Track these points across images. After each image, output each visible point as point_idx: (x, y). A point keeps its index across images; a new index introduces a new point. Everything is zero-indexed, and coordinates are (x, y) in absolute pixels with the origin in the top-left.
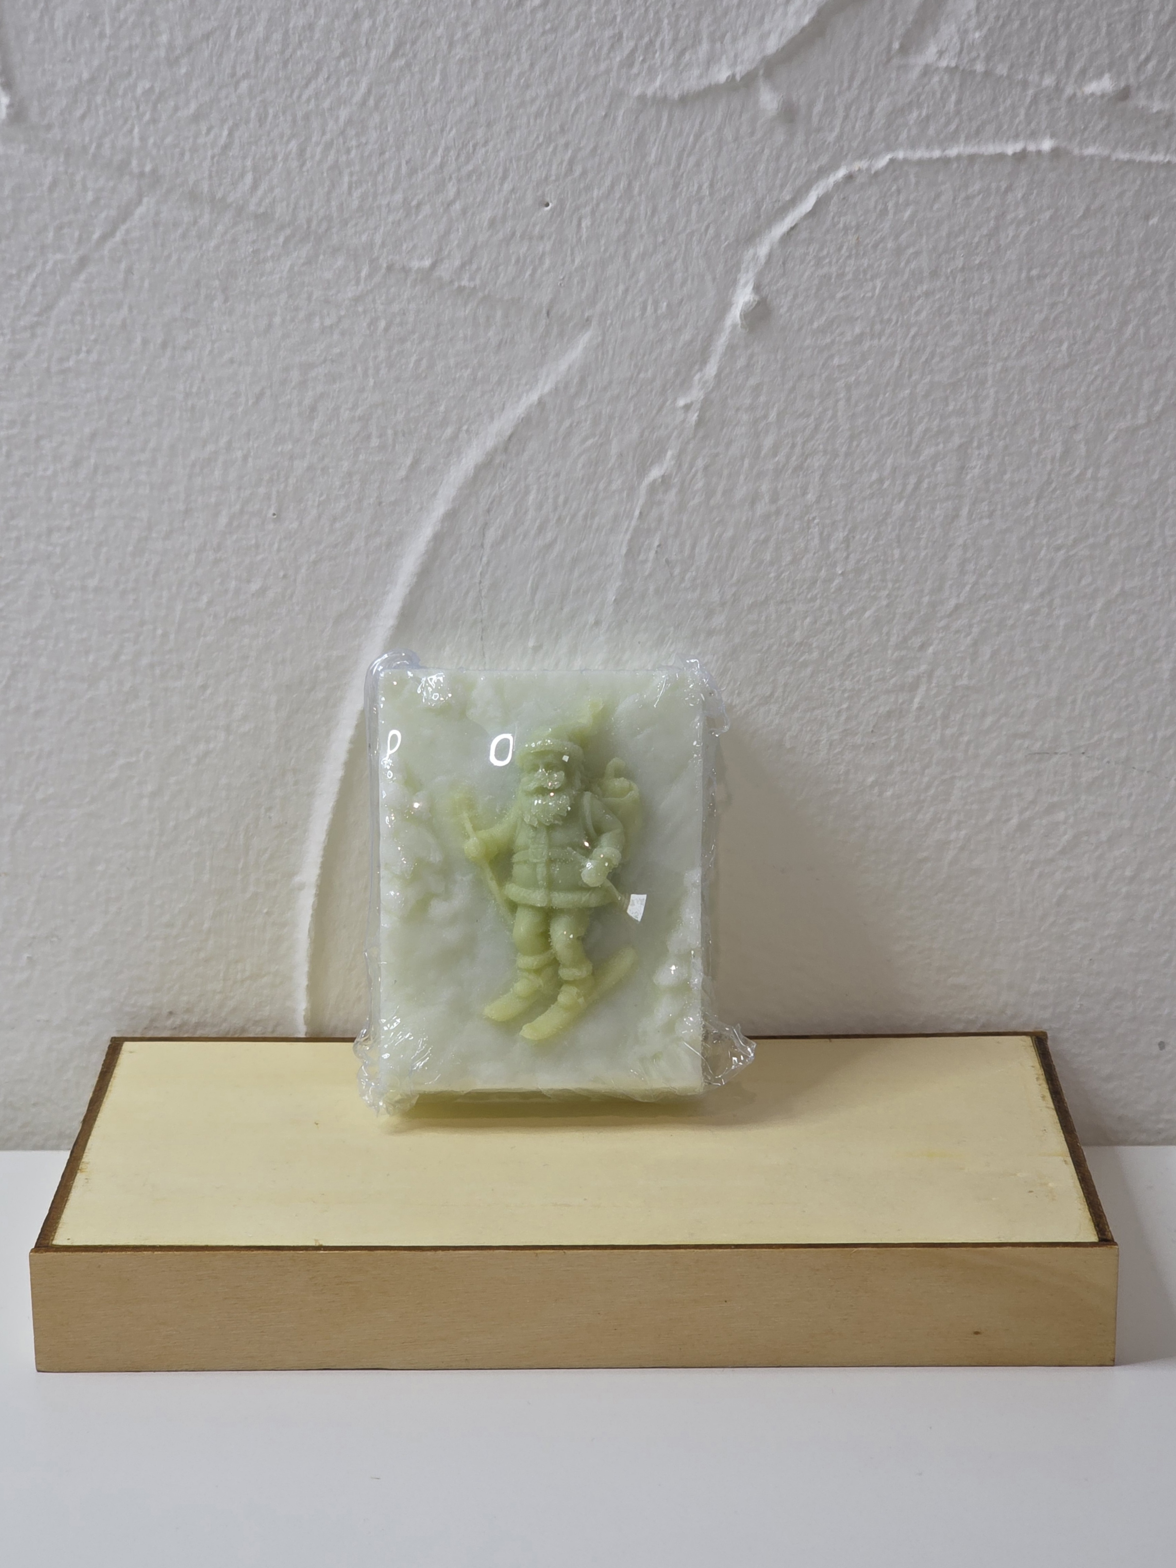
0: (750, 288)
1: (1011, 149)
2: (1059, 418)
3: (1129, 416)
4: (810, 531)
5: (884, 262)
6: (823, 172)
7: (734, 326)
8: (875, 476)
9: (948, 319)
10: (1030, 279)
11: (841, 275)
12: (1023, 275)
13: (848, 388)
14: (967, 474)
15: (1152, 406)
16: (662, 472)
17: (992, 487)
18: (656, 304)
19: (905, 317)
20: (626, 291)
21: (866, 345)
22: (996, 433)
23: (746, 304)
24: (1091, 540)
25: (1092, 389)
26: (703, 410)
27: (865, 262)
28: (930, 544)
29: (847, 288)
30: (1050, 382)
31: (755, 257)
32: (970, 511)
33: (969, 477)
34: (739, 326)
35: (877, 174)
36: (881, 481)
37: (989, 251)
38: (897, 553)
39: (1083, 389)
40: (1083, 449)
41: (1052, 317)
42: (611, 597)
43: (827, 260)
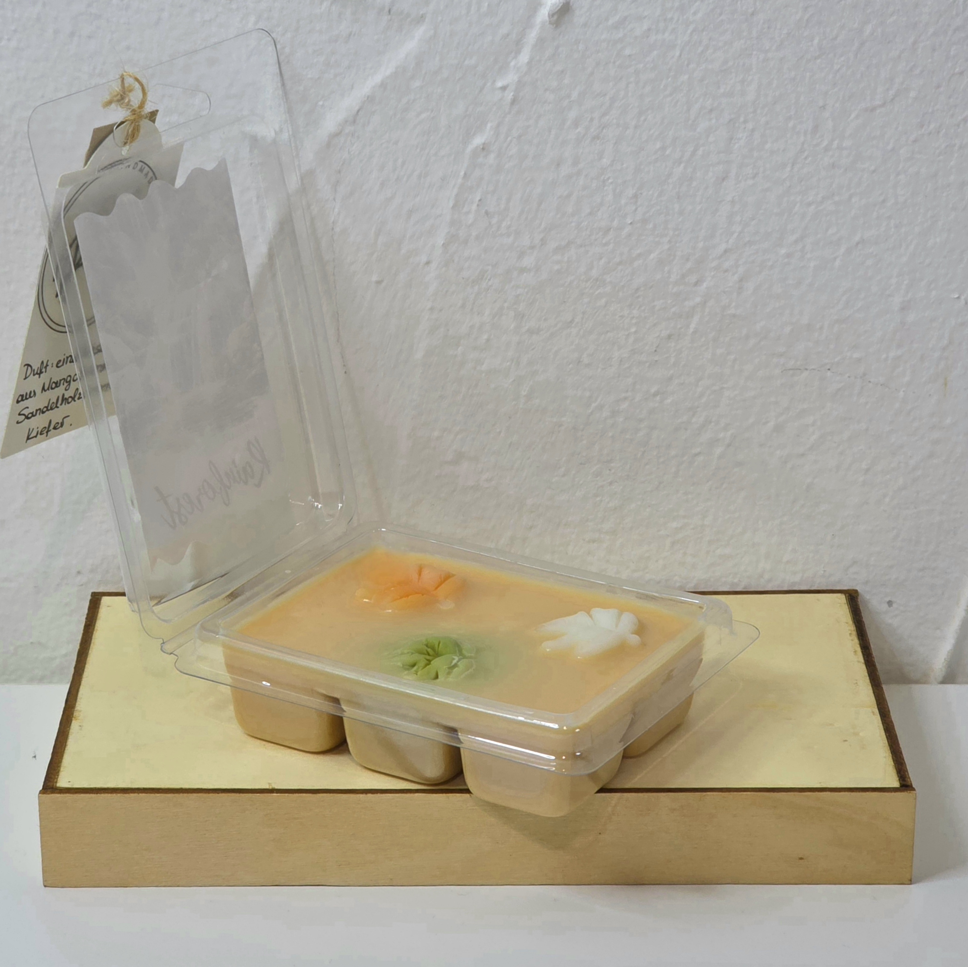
2: (811, 99)
3: (868, 99)
4: (605, 188)
7: (543, 23)
9: (719, 20)
13: (637, 72)
14: (735, 144)
15: (887, 90)
16: (483, 141)
17: (756, 154)
19: (685, 16)
21: (652, 39)
22: (759, 111)
23: (552, 5)
25: (838, 76)
26: (517, 90)
28: (704, 200)
30: (804, 70)
32: (737, 174)
34: (548, 23)
38: (677, 207)
39: (831, 76)
40: (830, 125)
41: (806, 18)
42: (440, 241)
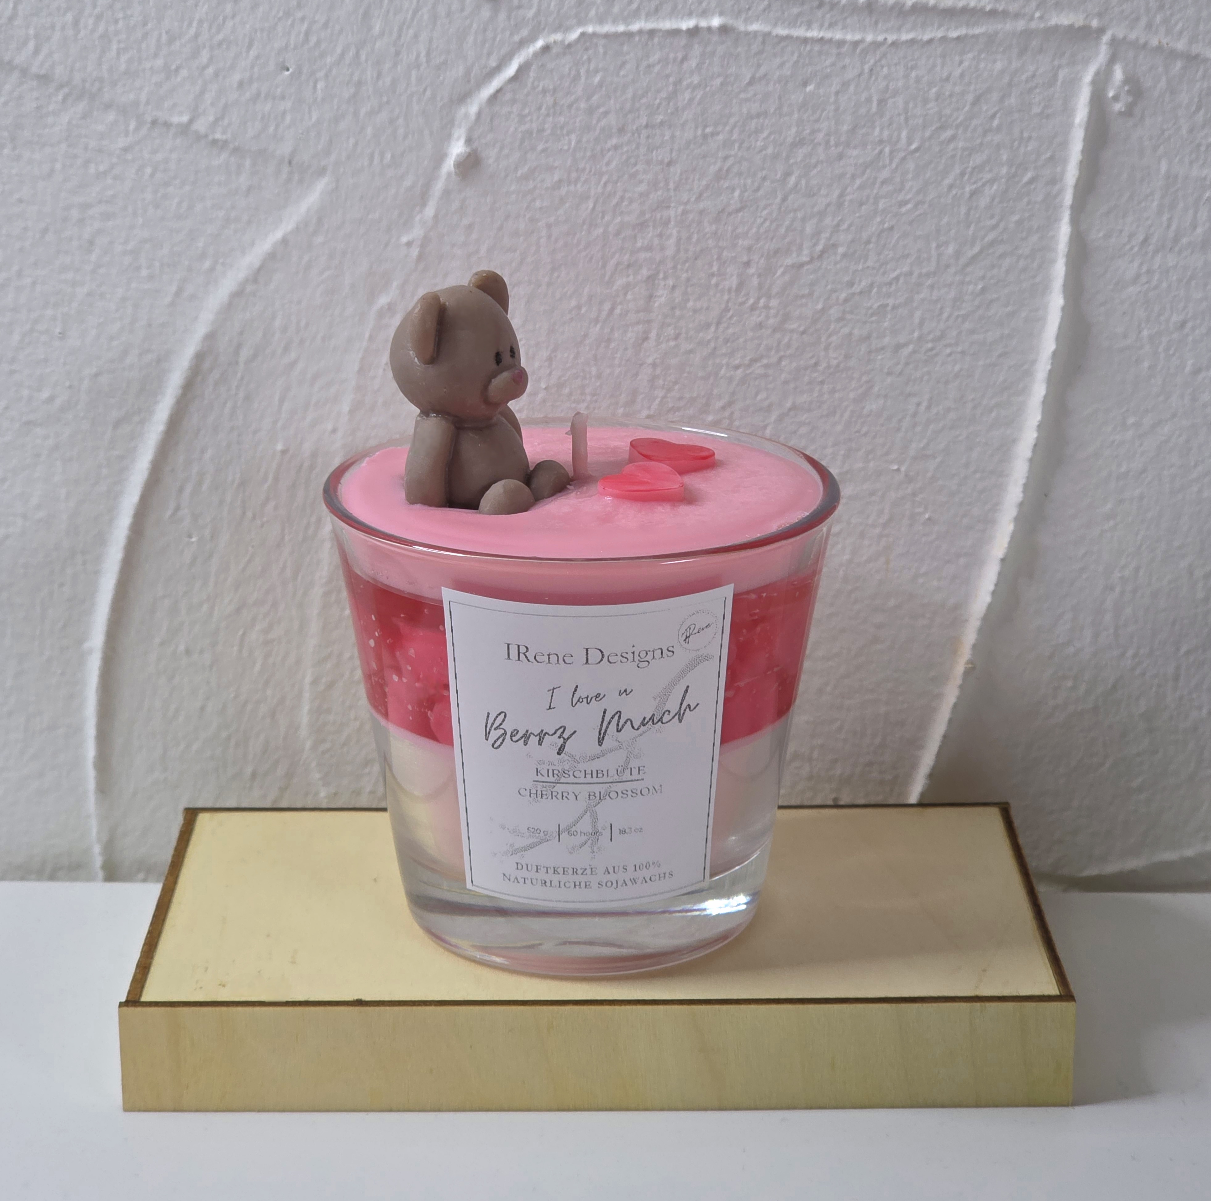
0: (462, 142)
1: (686, 24)
2: (733, 254)
3: (794, 255)
5: (578, 120)
6: (523, 43)
7: (449, 174)
8: (573, 303)
9: (634, 170)
10: (705, 137)
11: (541, 131)
12: (699, 132)
13: (549, 226)
14: (655, 302)
15: (815, 245)
16: (389, 300)
17: (678, 313)
18: (382, 155)
19: (598, 167)
20: (356, 144)
21: (563, 191)
22: (679, 267)
23: (458, 155)
24: (765, 361)
25: (762, 230)
26: (423, 246)
27: (562, 119)
28: (623, 362)
29: (547, 142)
30: (726, 224)
31: (466, 115)
32: (657, 335)
33: (656, 305)
34: (454, 174)
35: (570, 46)
36: (579, 307)
37: (669, 111)
38: (594, 370)
39: (754, 230)
40: (755, 281)
41: (725, 168)
42: (346, 408)
43: (529, 118)
